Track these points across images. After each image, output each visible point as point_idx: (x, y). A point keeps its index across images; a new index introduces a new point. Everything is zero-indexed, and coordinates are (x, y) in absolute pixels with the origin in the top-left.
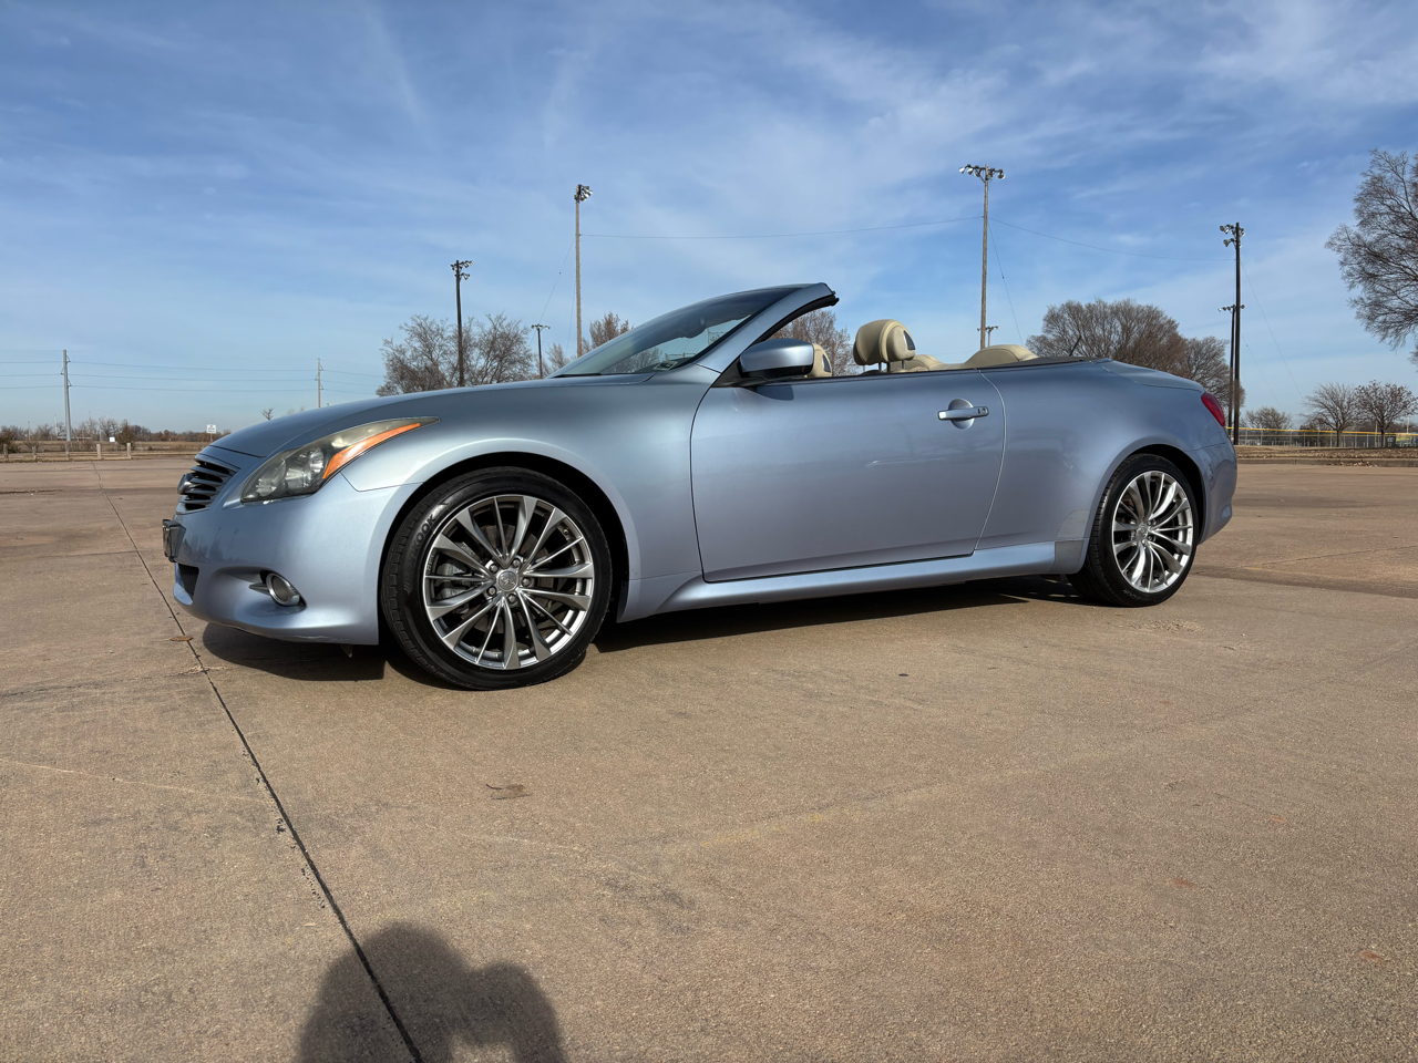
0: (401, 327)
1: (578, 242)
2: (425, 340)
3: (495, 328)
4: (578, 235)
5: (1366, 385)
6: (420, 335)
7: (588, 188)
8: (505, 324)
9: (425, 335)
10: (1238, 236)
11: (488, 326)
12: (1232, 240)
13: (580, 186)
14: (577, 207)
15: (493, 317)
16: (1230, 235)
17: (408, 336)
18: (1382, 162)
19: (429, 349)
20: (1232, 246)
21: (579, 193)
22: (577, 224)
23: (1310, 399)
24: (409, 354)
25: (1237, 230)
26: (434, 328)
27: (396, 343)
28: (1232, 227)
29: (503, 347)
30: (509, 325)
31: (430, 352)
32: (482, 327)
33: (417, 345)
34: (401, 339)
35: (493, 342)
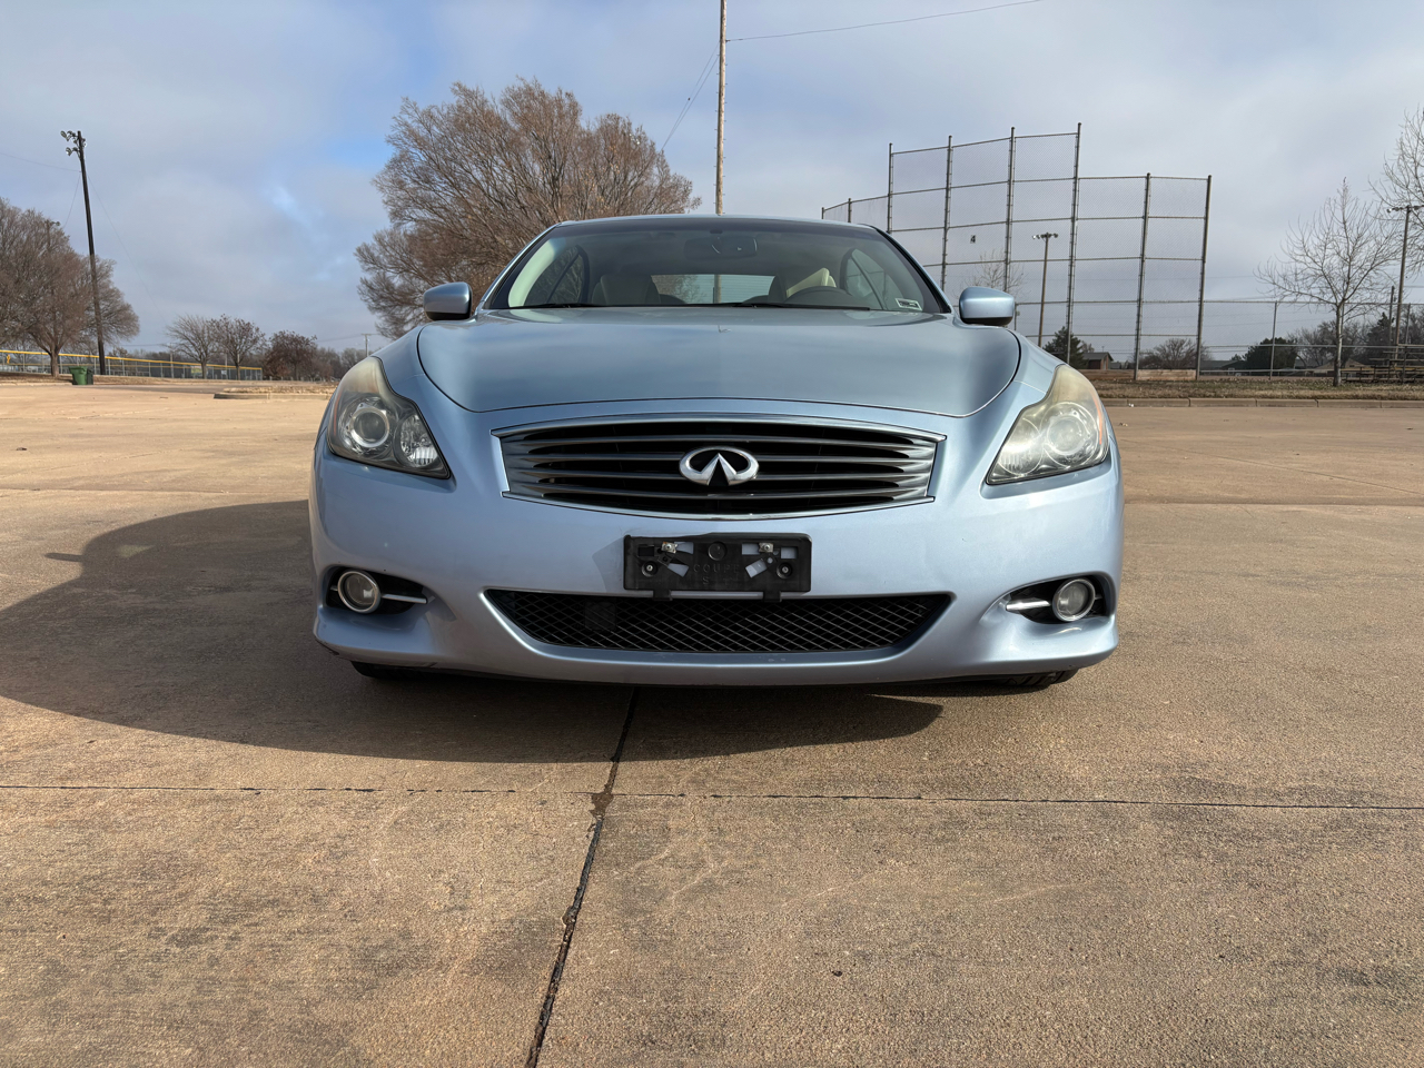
5: (218, 318)
10: (81, 146)
12: (75, 149)
16: (72, 144)
18: (410, 111)
20: (75, 155)
23: (169, 328)
25: (80, 139)
28: (74, 135)
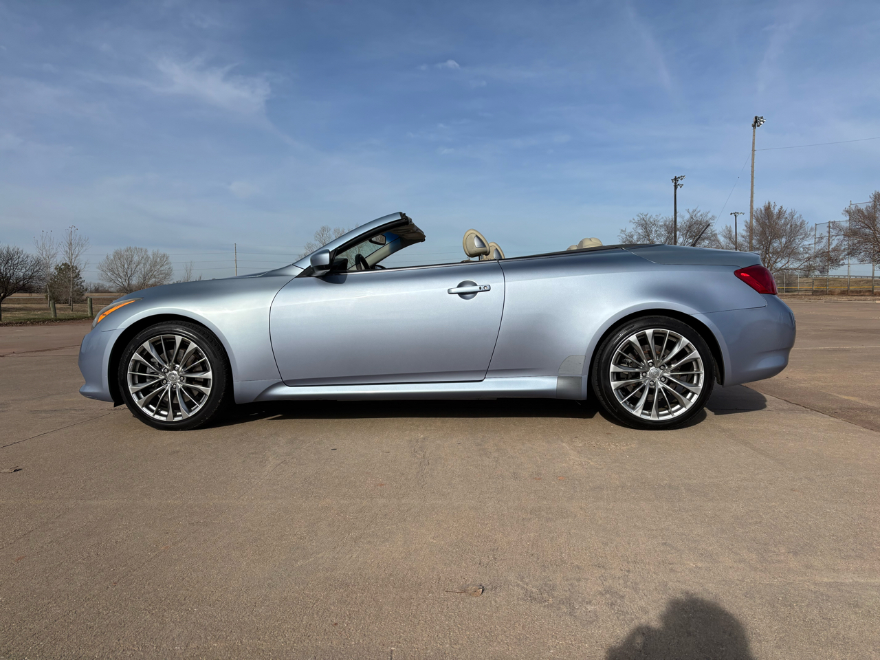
0: (630, 221)
1: (753, 155)
2: (646, 228)
3: (692, 218)
4: (754, 150)
6: (642, 225)
7: (762, 118)
8: (699, 214)
9: (645, 225)
11: (687, 217)
13: (756, 118)
14: (754, 132)
15: (691, 211)
17: (635, 227)
19: (648, 234)
21: (756, 122)
22: (754, 143)
24: (635, 238)
26: (652, 220)
27: (628, 231)
29: (698, 230)
30: (701, 215)
31: (648, 236)
32: (683, 217)
33: (640, 231)
34: (630, 228)
35: (689, 227)
